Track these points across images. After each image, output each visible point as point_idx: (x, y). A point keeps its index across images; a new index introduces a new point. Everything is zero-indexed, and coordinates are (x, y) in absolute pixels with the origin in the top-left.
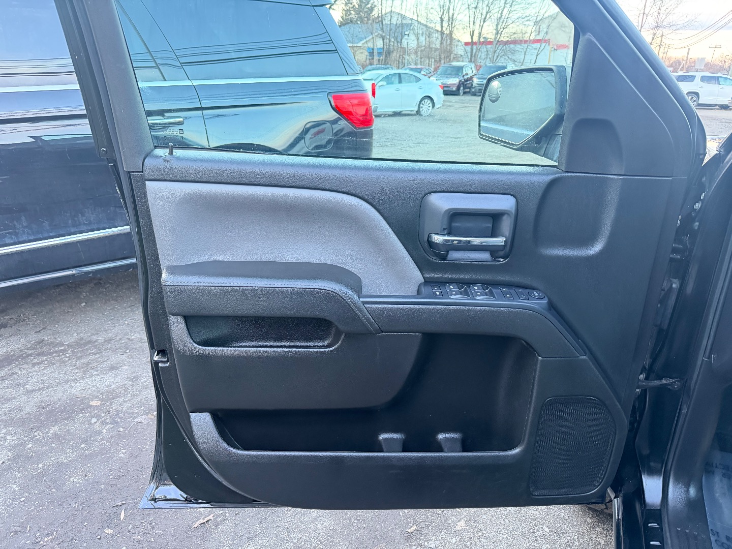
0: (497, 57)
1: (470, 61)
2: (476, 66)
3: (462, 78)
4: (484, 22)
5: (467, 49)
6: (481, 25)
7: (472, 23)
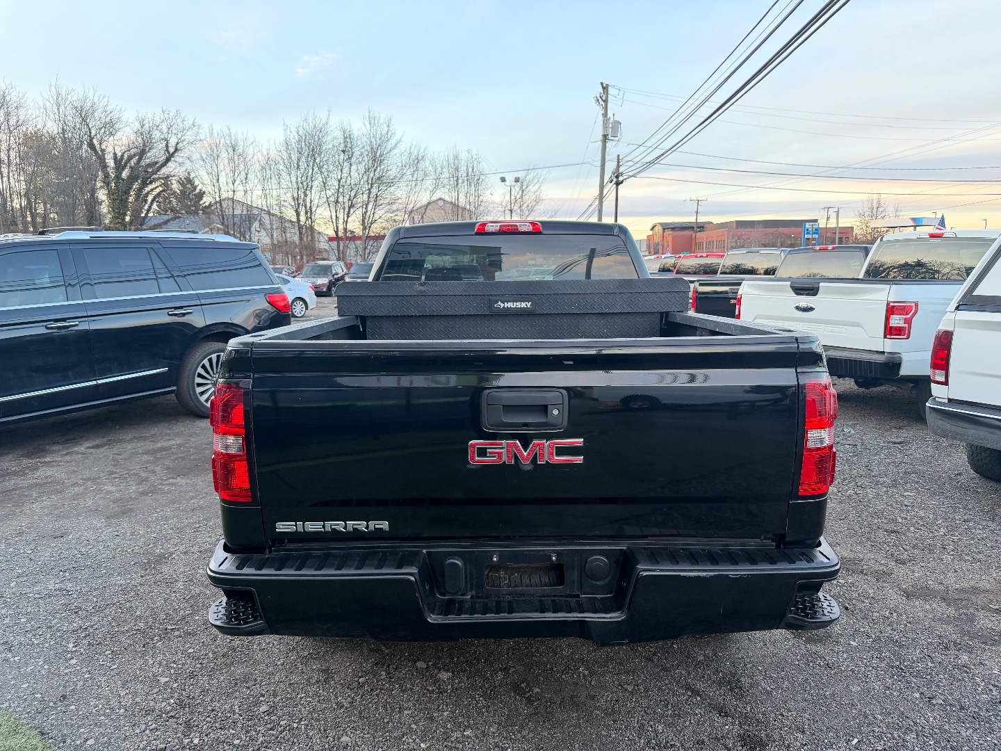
0: (369, 254)
1: (339, 259)
2: (346, 264)
3: (332, 278)
4: (348, 217)
5: (332, 245)
6: (346, 219)
7: (334, 218)
